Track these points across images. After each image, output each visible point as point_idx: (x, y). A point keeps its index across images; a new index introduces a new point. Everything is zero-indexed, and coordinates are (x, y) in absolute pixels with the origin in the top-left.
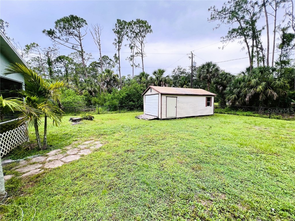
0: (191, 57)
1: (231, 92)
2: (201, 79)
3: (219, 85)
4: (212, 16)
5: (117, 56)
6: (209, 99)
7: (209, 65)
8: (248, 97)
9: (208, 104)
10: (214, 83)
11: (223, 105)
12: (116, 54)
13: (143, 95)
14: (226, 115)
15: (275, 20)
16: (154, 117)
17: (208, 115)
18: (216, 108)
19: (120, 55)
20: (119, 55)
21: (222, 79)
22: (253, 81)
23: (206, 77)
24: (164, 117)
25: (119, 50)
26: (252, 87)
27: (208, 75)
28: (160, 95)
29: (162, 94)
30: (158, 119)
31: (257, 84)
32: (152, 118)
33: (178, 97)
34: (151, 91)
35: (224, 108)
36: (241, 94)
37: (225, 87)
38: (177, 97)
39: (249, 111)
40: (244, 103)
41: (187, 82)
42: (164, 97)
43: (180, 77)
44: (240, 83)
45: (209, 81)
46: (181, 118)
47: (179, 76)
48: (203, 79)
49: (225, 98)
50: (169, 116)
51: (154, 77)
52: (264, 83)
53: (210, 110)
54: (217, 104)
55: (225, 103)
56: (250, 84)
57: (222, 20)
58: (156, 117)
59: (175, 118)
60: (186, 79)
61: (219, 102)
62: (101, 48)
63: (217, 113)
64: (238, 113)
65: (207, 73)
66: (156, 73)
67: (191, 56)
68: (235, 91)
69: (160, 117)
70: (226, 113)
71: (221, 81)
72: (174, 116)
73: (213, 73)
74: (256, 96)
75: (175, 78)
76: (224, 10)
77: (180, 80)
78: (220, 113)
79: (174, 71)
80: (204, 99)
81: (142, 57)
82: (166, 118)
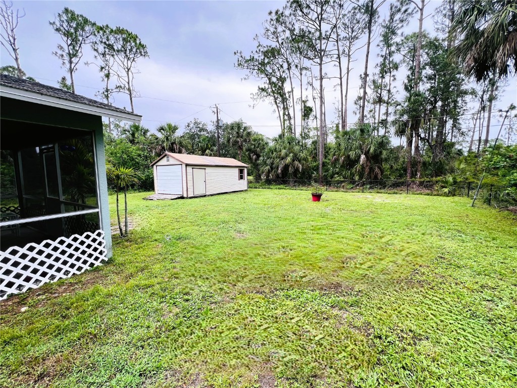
0: (216, 112)
1: (265, 163)
2: (231, 145)
3: (252, 153)
4: (240, 62)
5: (68, 82)
6: (241, 171)
7: (239, 126)
8: (280, 169)
9: (241, 177)
10: (247, 150)
11: (258, 178)
12: (64, 79)
13: (153, 166)
14: (260, 189)
15: (301, 85)
16: (177, 196)
17: (242, 191)
18: (250, 182)
19: (74, 82)
20: (72, 81)
21: (254, 145)
22: (283, 152)
23: (236, 142)
24: (191, 195)
25: (71, 70)
26: (283, 159)
27: (238, 139)
28: (184, 166)
29: (187, 165)
30: (182, 198)
31: (287, 155)
32: (175, 198)
33: (207, 168)
34: (168, 161)
35: (259, 182)
36: (274, 166)
37: (258, 156)
38: (205, 169)
39: (282, 184)
40: (277, 176)
41: (211, 146)
42: (190, 169)
43: (199, 136)
44: (272, 153)
45: (240, 148)
46: (212, 195)
47: (197, 134)
48: (233, 144)
49: (259, 170)
50: (197, 193)
51: (160, 135)
52: (291, 155)
53: (243, 185)
54: (251, 178)
55: (260, 176)
56: (280, 155)
57: (251, 71)
58: (179, 196)
59: (205, 196)
60: (209, 141)
61: (254, 175)
62: (18, 57)
63: (252, 188)
64: (272, 187)
65: (238, 137)
66: (163, 130)
67: (215, 110)
68: (268, 161)
69: (185, 196)
70: (261, 187)
71: (255, 148)
72: (202, 192)
73: (245, 137)
74: (286, 167)
75: (192, 137)
76: (252, 59)
77: (200, 142)
78: (255, 188)
79: (188, 126)
80: (236, 171)
81: (130, 95)
82: (193, 196)
